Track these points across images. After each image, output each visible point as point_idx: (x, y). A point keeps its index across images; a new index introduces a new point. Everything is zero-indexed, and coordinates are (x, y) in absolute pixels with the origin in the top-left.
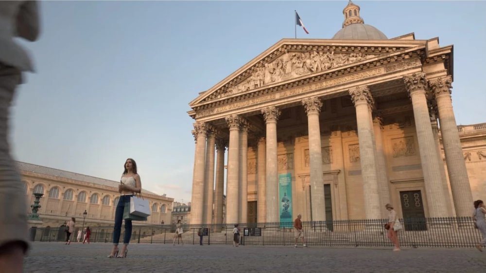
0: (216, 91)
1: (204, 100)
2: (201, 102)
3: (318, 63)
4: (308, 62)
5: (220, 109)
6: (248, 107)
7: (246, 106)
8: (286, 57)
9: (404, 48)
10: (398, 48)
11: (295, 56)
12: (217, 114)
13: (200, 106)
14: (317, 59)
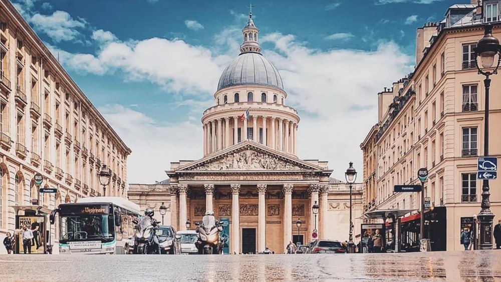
0: (197, 165)
1: (187, 169)
2: (184, 169)
3: (268, 163)
4: (262, 160)
5: (199, 178)
6: (221, 181)
7: (220, 180)
8: (248, 153)
9: (313, 169)
10: (311, 168)
11: (254, 153)
12: (197, 181)
13: (184, 173)
14: (268, 160)
